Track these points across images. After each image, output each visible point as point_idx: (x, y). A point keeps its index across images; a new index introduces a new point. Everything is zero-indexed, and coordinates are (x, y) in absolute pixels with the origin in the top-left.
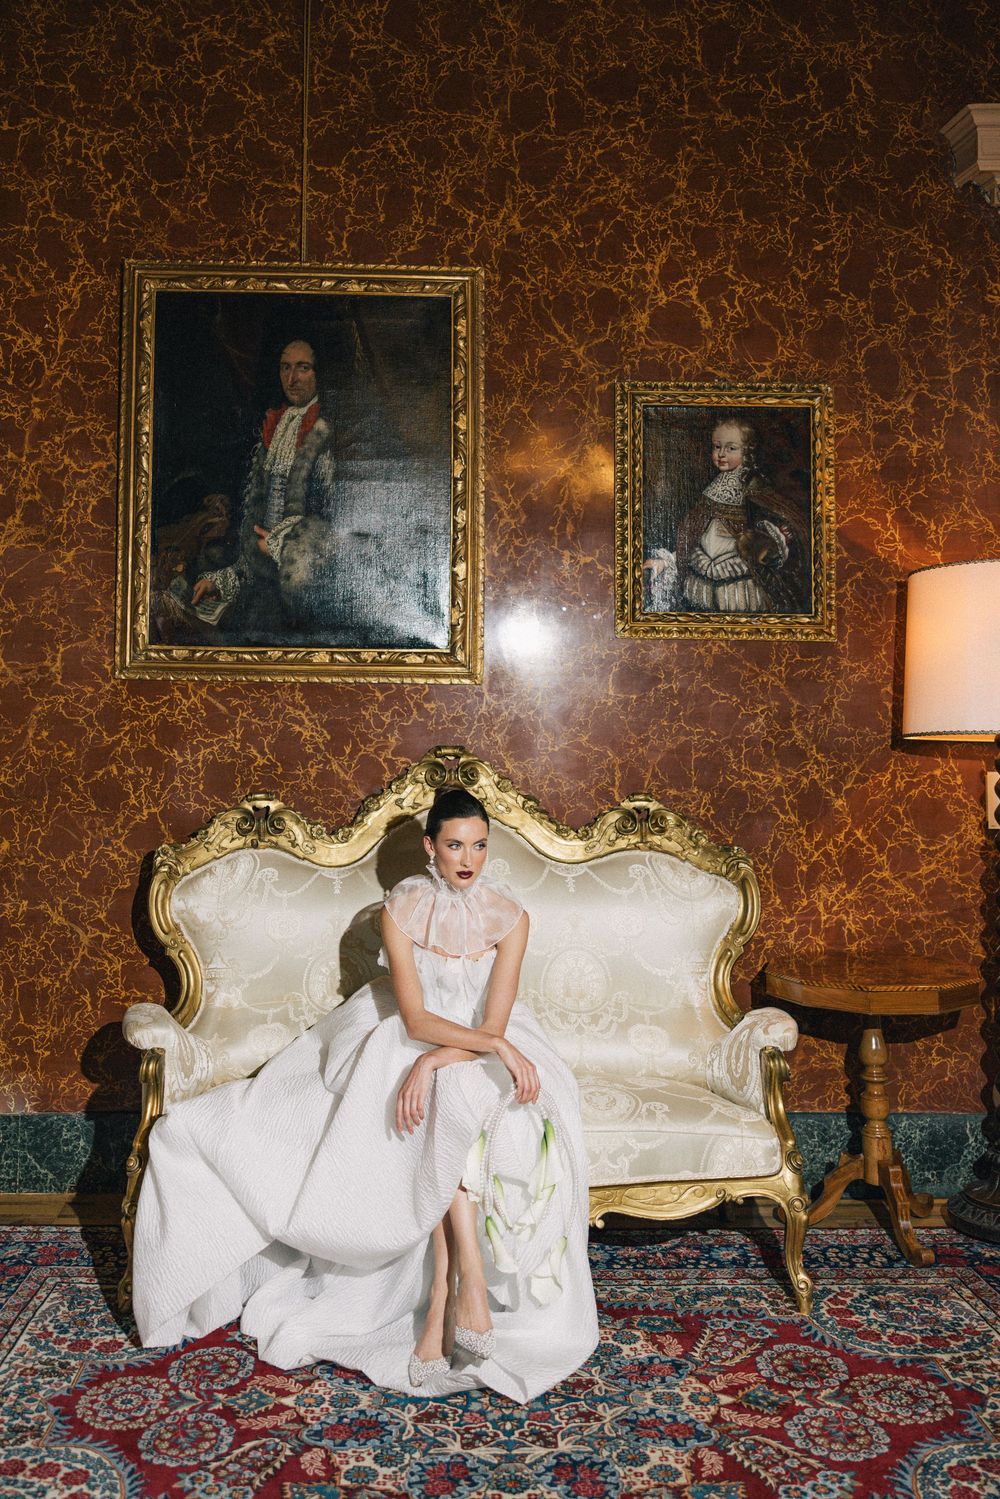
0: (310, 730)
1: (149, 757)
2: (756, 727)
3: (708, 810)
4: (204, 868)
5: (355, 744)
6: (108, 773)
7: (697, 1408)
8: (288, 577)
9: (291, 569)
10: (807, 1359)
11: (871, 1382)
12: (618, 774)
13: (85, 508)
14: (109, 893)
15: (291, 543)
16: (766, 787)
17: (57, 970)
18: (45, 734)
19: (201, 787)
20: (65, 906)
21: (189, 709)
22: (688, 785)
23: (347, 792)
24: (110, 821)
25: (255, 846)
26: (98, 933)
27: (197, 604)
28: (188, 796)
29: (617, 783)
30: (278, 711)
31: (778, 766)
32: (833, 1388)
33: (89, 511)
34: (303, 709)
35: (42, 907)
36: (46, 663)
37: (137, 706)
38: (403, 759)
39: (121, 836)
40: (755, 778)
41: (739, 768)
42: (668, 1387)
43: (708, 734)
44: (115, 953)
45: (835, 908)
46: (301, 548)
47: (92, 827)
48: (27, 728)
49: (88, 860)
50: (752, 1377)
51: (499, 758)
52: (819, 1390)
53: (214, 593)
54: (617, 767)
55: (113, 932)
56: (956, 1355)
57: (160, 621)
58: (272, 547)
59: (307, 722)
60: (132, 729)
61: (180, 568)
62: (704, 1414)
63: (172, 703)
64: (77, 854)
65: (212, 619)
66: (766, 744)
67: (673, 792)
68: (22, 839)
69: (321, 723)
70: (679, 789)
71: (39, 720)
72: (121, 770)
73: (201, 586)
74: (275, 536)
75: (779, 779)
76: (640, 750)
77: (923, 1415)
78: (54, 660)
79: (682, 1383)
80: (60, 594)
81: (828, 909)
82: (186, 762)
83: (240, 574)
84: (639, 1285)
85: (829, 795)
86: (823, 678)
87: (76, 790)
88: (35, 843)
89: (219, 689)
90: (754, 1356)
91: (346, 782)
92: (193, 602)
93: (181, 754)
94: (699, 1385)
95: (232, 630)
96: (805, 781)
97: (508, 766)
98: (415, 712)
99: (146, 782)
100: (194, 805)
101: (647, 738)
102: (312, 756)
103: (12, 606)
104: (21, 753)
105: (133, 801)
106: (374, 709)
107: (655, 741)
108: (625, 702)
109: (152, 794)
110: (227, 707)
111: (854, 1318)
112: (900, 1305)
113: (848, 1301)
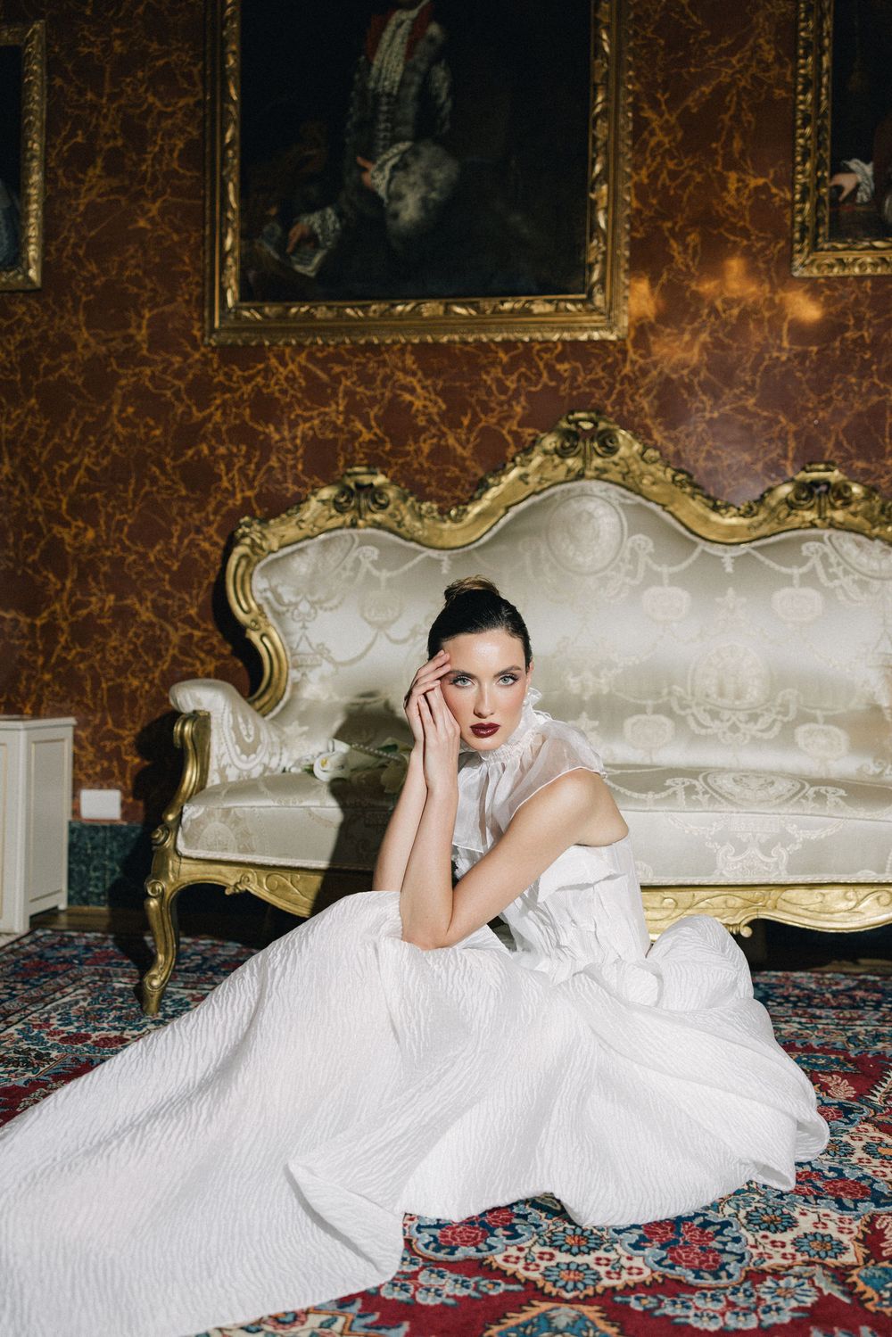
0: (422, 400)
1: (243, 434)
4: (295, 547)
5: (475, 415)
6: (198, 452)
7: (876, 1162)
8: (396, 215)
9: (400, 205)
12: (792, 444)
13: (171, 152)
14: (200, 584)
15: (400, 174)
17: (146, 670)
18: (130, 410)
19: (300, 467)
20: (154, 602)
21: (287, 379)
22: (882, 456)
23: (464, 469)
24: (201, 506)
25: (354, 525)
26: (189, 630)
27: (293, 253)
28: (285, 477)
29: (791, 455)
30: (387, 378)
33: (176, 154)
34: (414, 374)
35: (129, 602)
36: (132, 331)
38: (530, 431)
39: (213, 523)
44: (209, 653)
46: (412, 179)
47: (181, 514)
48: (112, 403)
49: (178, 550)
51: (645, 427)
53: (311, 239)
54: (791, 436)
55: (205, 630)
57: (251, 275)
58: (377, 181)
59: (419, 390)
60: (224, 403)
61: (273, 211)
62: (886, 1171)
63: (268, 372)
64: (167, 543)
65: (309, 270)
67: (860, 464)
68: (108, 527)
69: (435, 390)
70: (869, 462)
71: (124, 396)
72: (212, 449)
73: (296, 232)
74: (381, 169)
76: (821, 414)
78: (139, 327)
79: (852, 1130)
80: (145, 253)
82: (283, 439)
83: (340, 215)
84: (800, 1023)
87: (164, 472)
88: (122, 531)
89: (319, 355)
91: (464, 459)
92: (289, 250)
93: (278, 430)
94: (878, 1134)
97: (656, 436)
98: (545, 375)
99: (239, 463)
100: (292, 488)
101: (831, 399)
102: (424, 430)
103: (93, 268)
104: (105, 433)
105: (225, 484)
106: (497, 372)
107: (839, 402)
108: (803, 356)
109: (246, 476)
110: (329, 375)
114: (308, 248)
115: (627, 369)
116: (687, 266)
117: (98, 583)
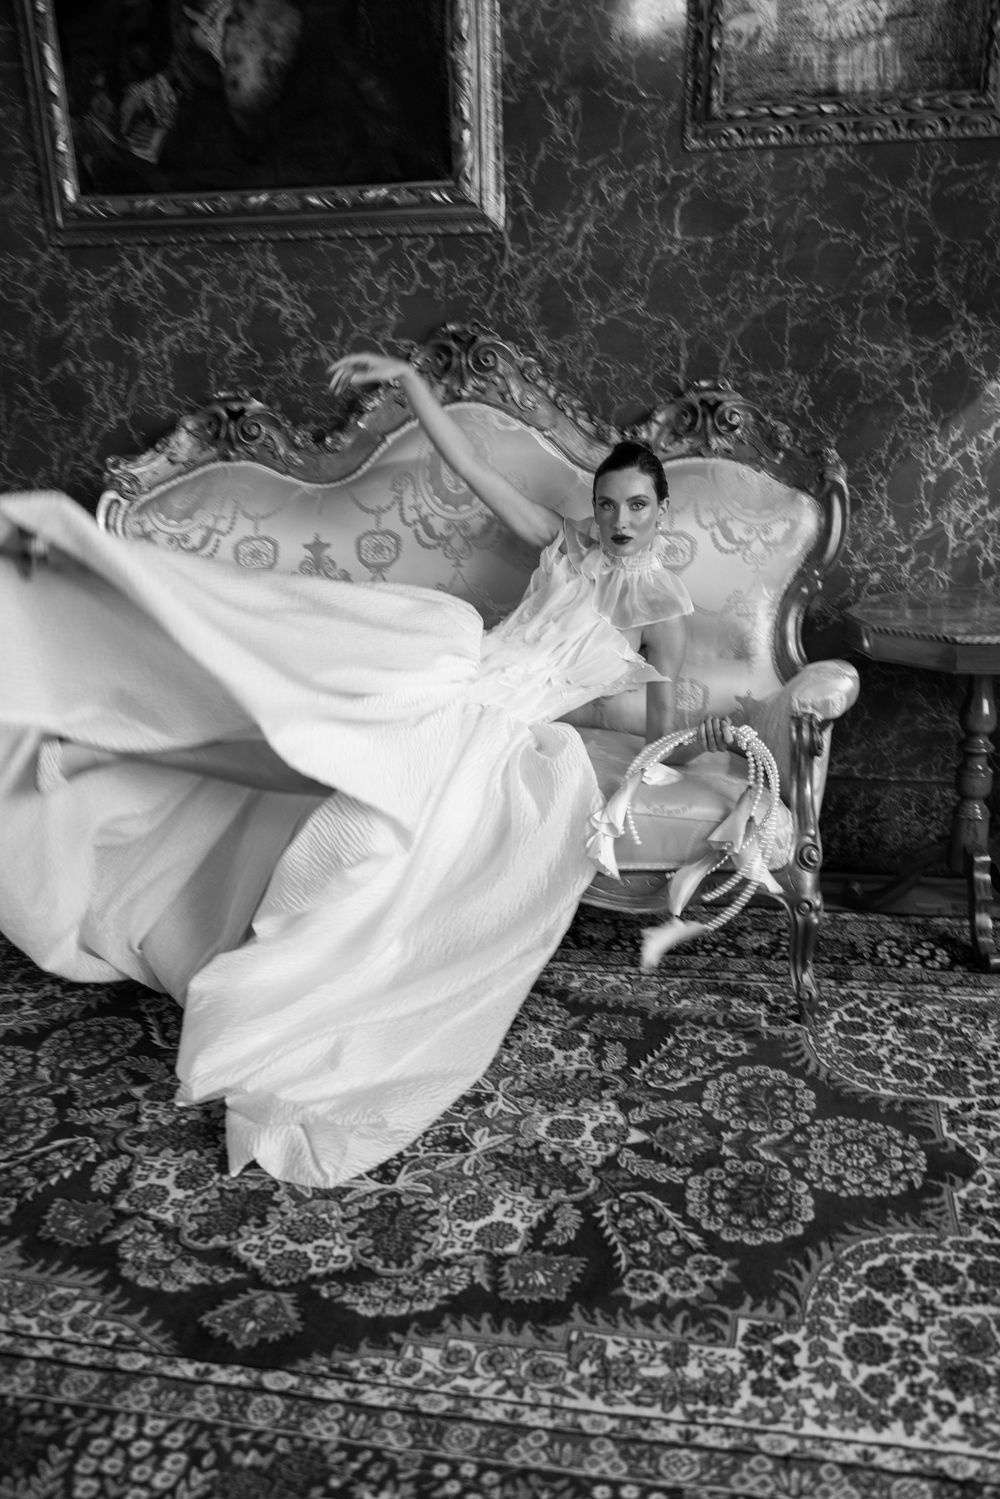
0: (289, 307)
1: (107, 349)
2: (882, 277)
3: (805, 401)
4: (168, 485)
5: (346, 324)
6: (65, 370)
8: (235, 84)
10: (770, 1091)
11: (837, 1130)
12: (684, 354)
15: (234, 29)
16: (888, 365)
19: (171, 385)
21: (145, 284)
22: (779, 366)
24: (76, 430)
25: (227, 458)
28: (157, 398)
29: (682, 365)
30: (250, 281)
31: (908, 334)
32: (780, 1132)
34: (278, 277)
37: (82, 281)
38: (406, 342)
40: (874, 353)
41: (853, 339)
42: (577, 1113)
43: (812, 291)
45: (970, 532)
47: (58, 438)
50: (687, 1108)
51: (528, 336)
52: (761, 1134)
53: (145, 115)
54: (683, 345)
56: (967, 1101)
57: (88, 160)
59: (285, 296)
60: (83, 314)
61: (100, 80)
62: (599, 1154)
63: (123, 276)
65: (148, 153)
66: (895, 303)
67: (757, 377)
69: (301, 295)
70: (766, 373)
72: (78, 366)
73: (129, 107)
74: (212, 22)
75: (908, 354)
76: (716, 318)
77: (879, 1184)
79: (597, 1109)
81: (959, 532)
83: (174, 84)
85: (977, 374)
86: (988, 196)
87: (34, 394)
89: (175, 255)
90: (706, 1079)
93: (143, 345)
96: (946, 355)
97: (540, 346)
99: (108, 381)
100: (166, 410)
101: (726, 300)
102: (295, 341)
105: (98, 406)
106: (366, 273)
107: (736, 304)
108: (696, 249)
109: (116, 396)
110: (188, 278)
111: (863, 1037)
112: (933, 1023)
113: (870, 1012)
114: (144, 127)
115: (505, 268)
116: (567, 139)
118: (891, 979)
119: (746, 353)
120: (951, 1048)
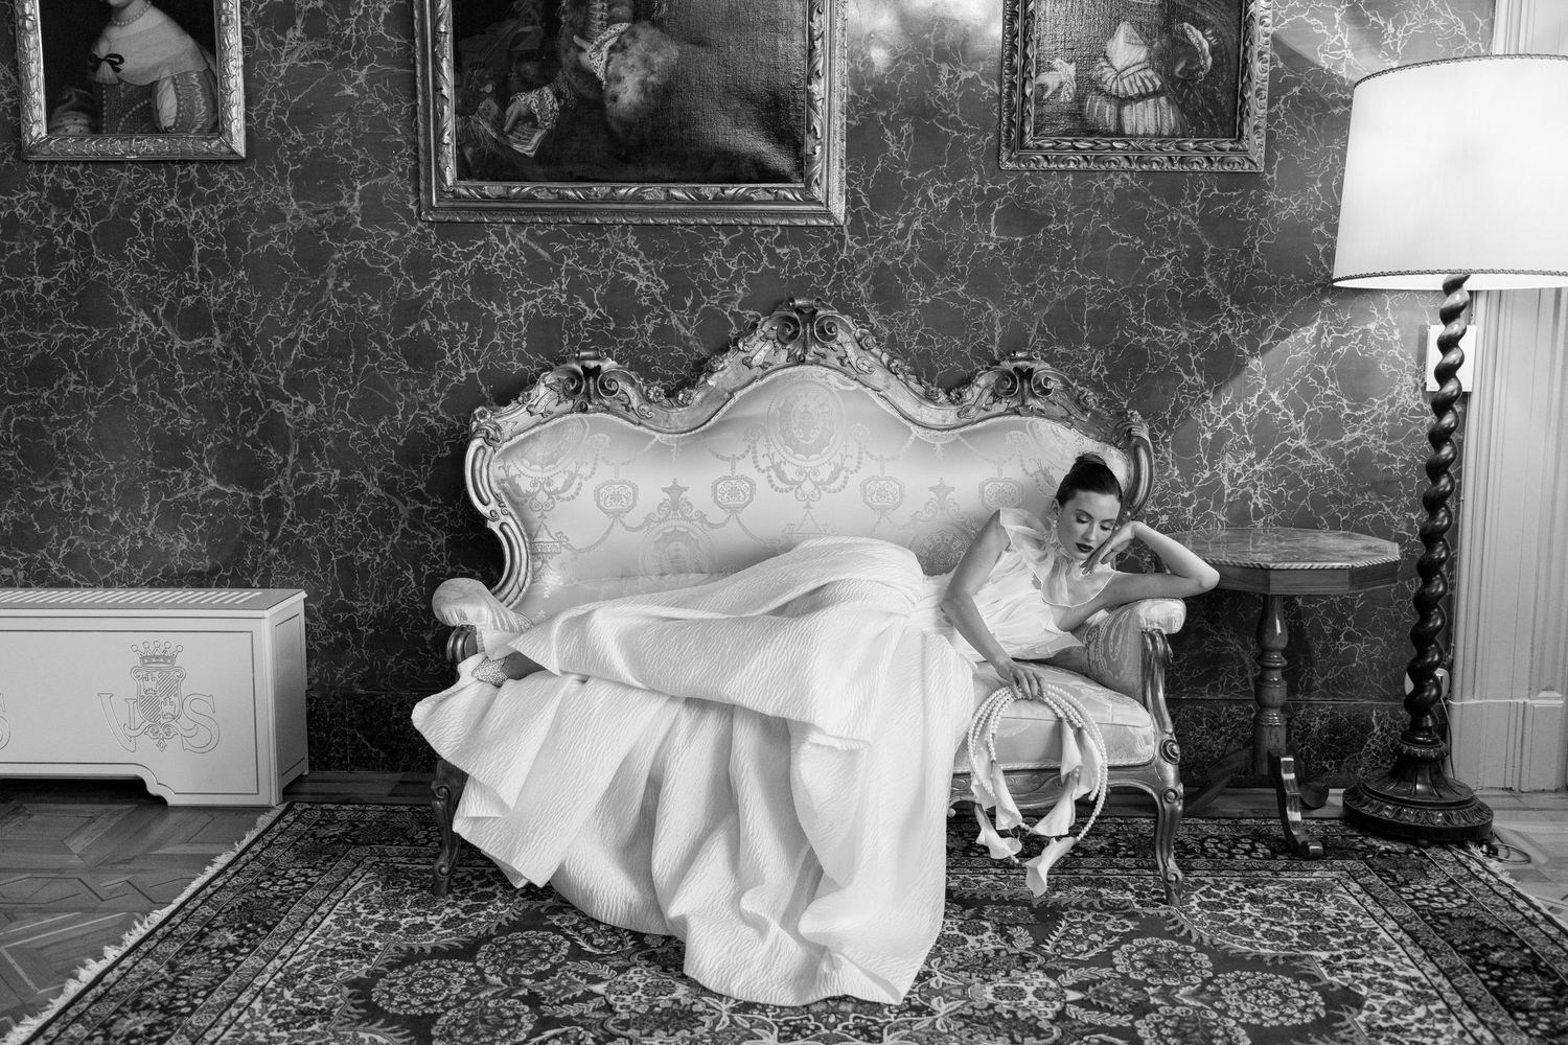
0: (644, 280)
1: (463, 310)
2: (1162, 274)
3: (1101, 370)
4: (527, 434)
5: (697, 296)
6: (420, 329)
7: (1041, 1003)
8: (615, 98)
9: (618, 88)
10: (1169, 955)
11: (1237, 980)
12: (998, 330)
13: (376, 17)
14: (428, 462)
15: (617, 56)
16: (1170, 344)
17: (375, 544)
18: (347, 284)
19: (524, 344)
20: (380, 477)
21: (507, 256)
22: (1079, 342)
23: (687, 349)
24: (424, 383)
25: (585, 410)
26: (419, 505)
27: (510, 132)
28: (510, 354)
29: (997, 340)
30: (609, 258)
31: (1184, 320)
32: (1193, 985)
33: (381, 20)
34: (636, 255)
35: (356, 477)
36: (344, 203)
37: (447, 252)
38: (752, 313)
39: (438, 398)
40: (1157, 333)
41: (1140, 322)
42: (1012, 981)
43: (1105, 283)
44: (438, 526)
45: (1241, 481)
46: (630, 62)
47: (405, 390)
48: (326, 278)
49: (403, 426)
50: (1106, 972)
51: (863, 311)
52: (1178, 987)
53: (529, 118)
54: (997, 322)
55: (434, 504)
56: (1336, 953)
57: (468, 152)
58: (595, 62)
59: (641, 270)
60: (444, 279)
61: (489, 88)
62: (1048, 1010)
63: (488, 249)
64: (391, 419)
65: (528, 149)
66: (1173, 295)
67: (1060, 350)
68: (329, 403)
69: (657, 271)
70: (1068, 347)
71: (339, 270)
72: (434, 325)
73: (513, 110)
74: (598, 49)
75: (1185, 335)
76: (1025, 302)
77: (1291, 1016)
78: (351, 199)
79: (1027, 977)
80: (354, 121)
81: (1232, 480)
82: (506, 317)
83: (558, 95)
84: (995, 875)
85: (1241, 352)
86: (1244, 216)
87: (385, 348)
88: (344, 407)
89: (540, 233)
90: (1109, 950)
91: (687, 339)
92: (506, 129)
93: (500, 307)
94: (1046, 980)
95: (553, 162)
96: (1216, 336)
97: (872, 320)
98: (765, 259)
99: (463, 339)
100: (517, 366)
101: (1034, 288)
102: (647, 310)
103: (299, 136)
104: (321, 307)
105: (449, 360)
106: (718, 254)
107: (1042, 291)
108: (1009, 246)
109: (470, 353)
110: (551, 254)
111: (1226, 912)
112: (1279, 899)
113: (1222, 893)
114: (526, 127)
115: (844, 254)
116: (901, 155)
117: (322, 459)
118: (1226, 868)
119: (1051, 329)
120: (1303, 917)
